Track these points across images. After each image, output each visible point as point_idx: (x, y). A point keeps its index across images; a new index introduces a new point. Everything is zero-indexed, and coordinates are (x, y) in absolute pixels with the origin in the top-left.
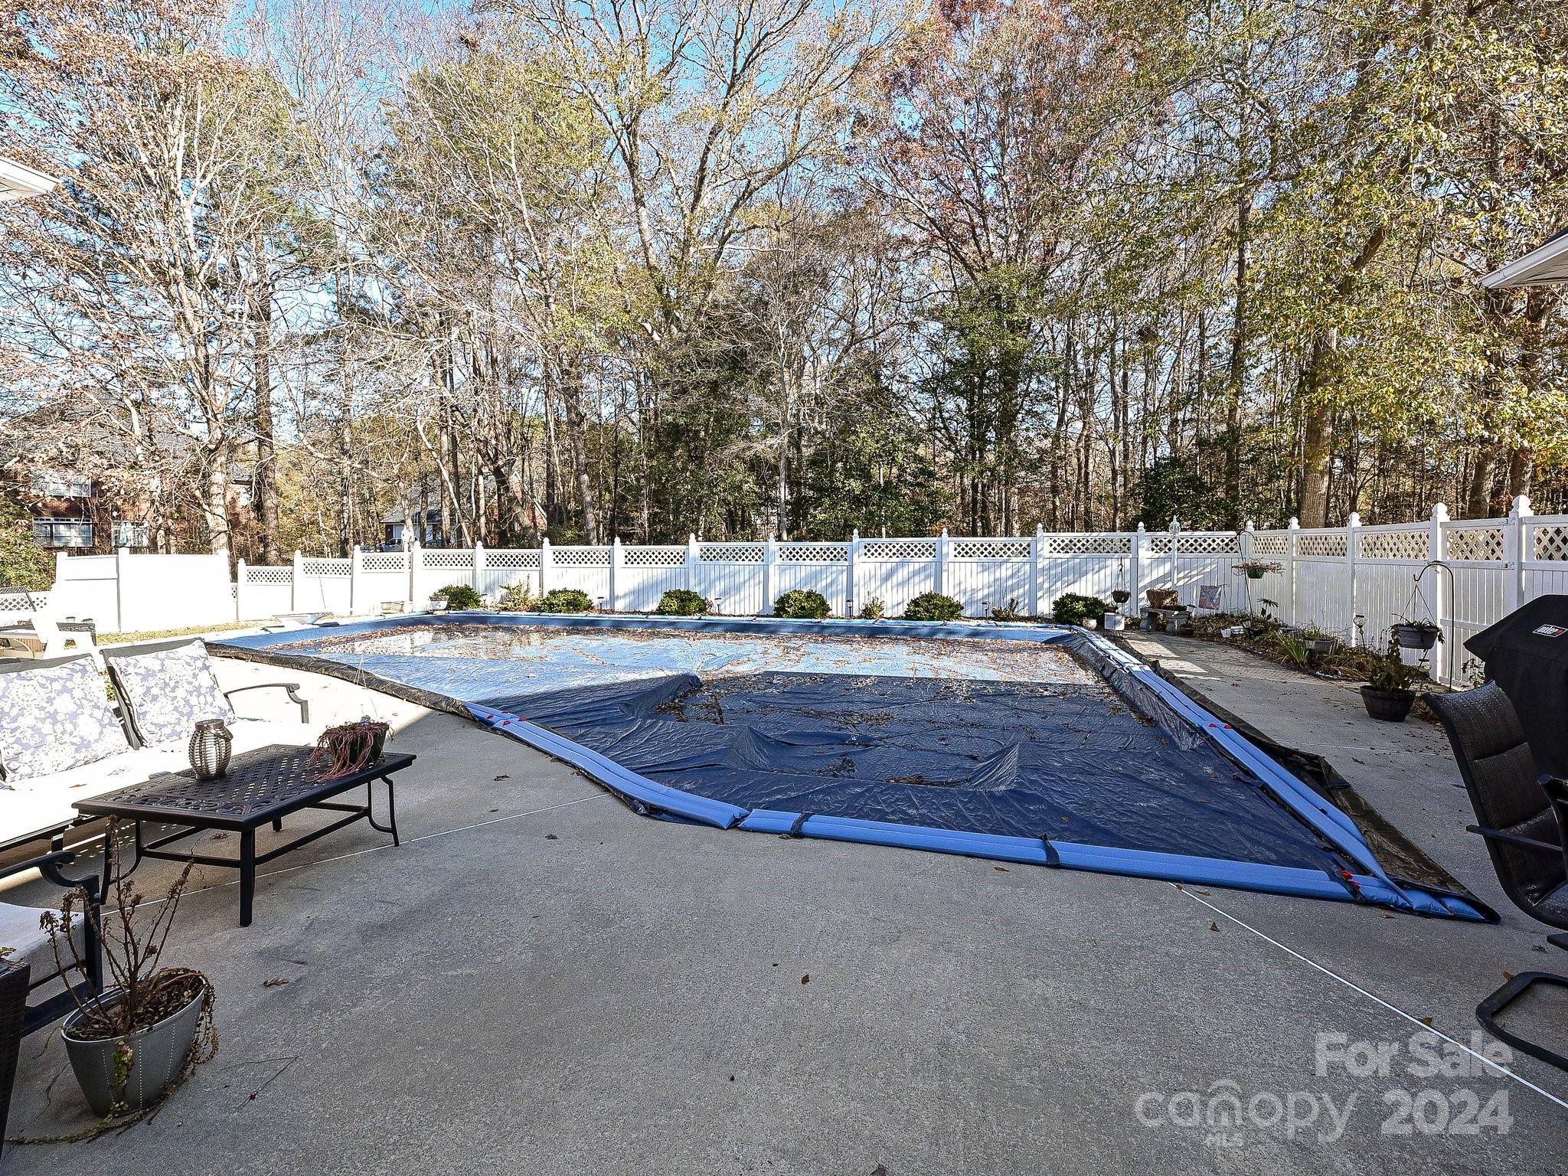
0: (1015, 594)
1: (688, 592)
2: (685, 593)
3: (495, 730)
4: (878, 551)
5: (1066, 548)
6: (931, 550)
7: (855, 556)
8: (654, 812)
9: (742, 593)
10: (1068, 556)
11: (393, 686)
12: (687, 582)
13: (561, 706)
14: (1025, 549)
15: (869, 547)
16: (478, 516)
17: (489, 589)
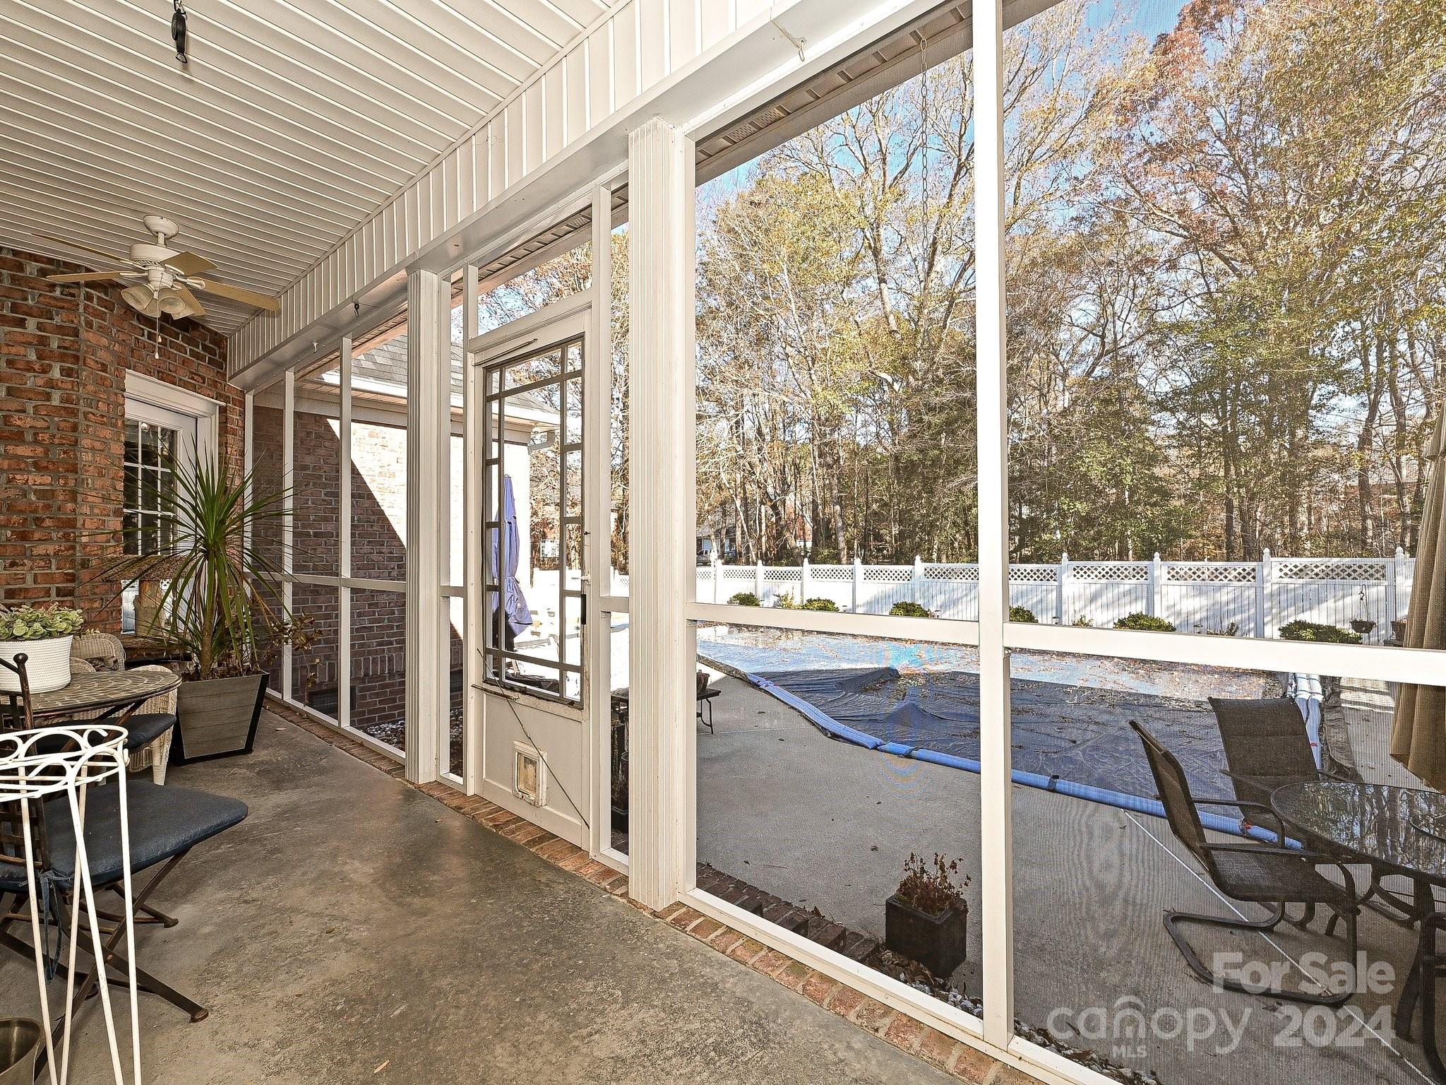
0: (1238, 617)
1: (912, 605)
2: (910, 605)
3: (761, 689)
4: (1087, 572)
5: (1300, 572)
6: (1142, 573)
7: (1064, 577)
8: (835, 736)
9: (960, 607)
10: (1301, 581)
11: (707, 660)
12: (913, 596)
13: (800, 679)
14: (1249, 574)
15: (1078, 570)
16: (761, 537)
17: (766, 595)
